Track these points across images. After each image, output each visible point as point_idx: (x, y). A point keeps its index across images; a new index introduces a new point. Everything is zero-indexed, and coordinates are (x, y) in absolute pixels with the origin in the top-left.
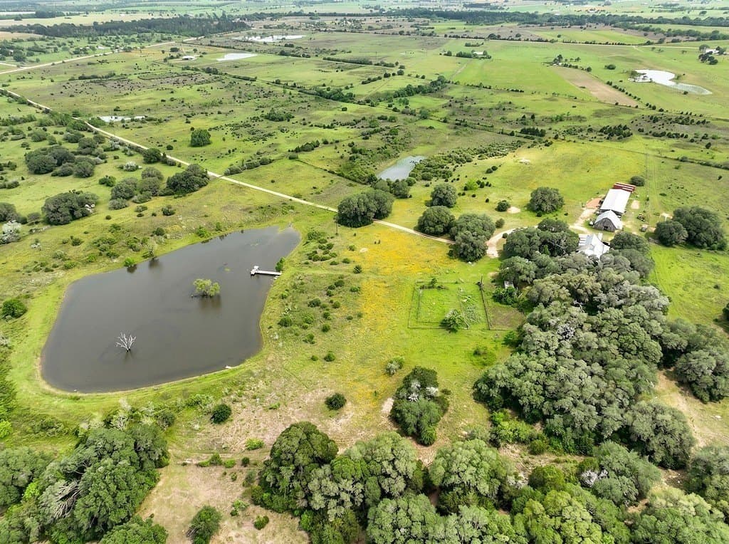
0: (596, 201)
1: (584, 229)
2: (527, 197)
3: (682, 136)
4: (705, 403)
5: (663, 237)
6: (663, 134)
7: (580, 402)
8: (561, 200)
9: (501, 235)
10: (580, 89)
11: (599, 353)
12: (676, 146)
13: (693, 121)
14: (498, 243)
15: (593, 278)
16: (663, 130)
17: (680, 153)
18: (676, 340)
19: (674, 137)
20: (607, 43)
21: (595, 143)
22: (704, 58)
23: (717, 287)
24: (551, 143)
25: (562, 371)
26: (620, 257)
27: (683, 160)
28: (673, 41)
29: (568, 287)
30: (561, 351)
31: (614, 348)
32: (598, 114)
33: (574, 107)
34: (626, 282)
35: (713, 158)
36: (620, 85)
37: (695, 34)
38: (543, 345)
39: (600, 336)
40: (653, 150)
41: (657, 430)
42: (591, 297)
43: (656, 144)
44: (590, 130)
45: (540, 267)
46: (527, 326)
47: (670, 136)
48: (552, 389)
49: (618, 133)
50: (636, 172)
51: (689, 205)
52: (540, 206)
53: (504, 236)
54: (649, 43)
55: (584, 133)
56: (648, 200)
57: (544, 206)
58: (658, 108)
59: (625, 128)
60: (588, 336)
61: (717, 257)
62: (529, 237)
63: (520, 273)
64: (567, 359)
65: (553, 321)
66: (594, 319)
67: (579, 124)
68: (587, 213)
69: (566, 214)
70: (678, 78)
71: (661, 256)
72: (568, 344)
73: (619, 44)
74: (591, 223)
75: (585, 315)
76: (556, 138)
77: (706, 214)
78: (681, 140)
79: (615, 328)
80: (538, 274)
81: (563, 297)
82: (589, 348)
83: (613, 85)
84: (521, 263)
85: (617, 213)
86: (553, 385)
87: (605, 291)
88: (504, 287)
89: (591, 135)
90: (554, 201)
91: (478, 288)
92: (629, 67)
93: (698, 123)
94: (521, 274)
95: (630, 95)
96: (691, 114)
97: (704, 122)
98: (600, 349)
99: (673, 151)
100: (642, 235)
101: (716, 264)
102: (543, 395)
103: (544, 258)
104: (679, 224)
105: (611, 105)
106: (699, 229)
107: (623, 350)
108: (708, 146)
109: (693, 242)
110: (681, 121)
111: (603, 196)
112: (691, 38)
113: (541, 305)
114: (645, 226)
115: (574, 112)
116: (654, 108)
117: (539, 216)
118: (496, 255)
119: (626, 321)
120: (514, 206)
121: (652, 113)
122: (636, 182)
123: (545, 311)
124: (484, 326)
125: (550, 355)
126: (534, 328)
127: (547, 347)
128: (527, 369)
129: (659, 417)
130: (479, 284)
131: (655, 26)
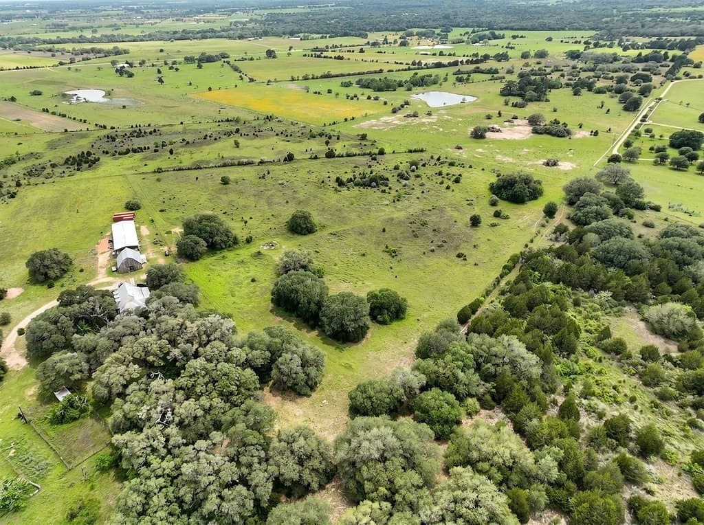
0: (104, 243)
1: (110, 279)
2: (22, 270)
3: (145, 148)
4: (309, 396)
5: (188, 254)
6: (128, 152)
7: (226, 492)
8: (66, 257)
9: (14, 334)
10: (14, 122)
11: (208, 418)
12: (146, 158)
13: (145, 133)
14: (16, 346)
15: (154, 337)
16: (126, 147)
17: (152, 165)
18: (260, 357)
19: (138, 152)
20: (17, 68)
21: (67, 178)
22: (121, 71)
23: (253, 280)
24: (15, 193)
25: (187, 469)
26: (166, 298)
27: (159, 171)
28: (83, 60)
29: (135, 361)
30: (171, 442)
31: (217, 401)
32: (52, 146)
33: (19, 144)
34: (188, 323)
35: (181, 163)
36: (58, 111)
37: (99, 51)
38: (149, 450)
39: (198, 397)
40: (129, 169)
41: (301, 462)
42: (164, 359)
43: (127, 161)
44: (53, 166)
45: (89, 352)
46: (118, 438)
47: (135, 151)
48: (188, 498)
49: (84, 161)
50: (126, 197)
51: (191, 215)
52: (46, 274)
53: (21, 332)
54: (61, 64)
55: (48, 171)
56: (152, 221)
57: (52, 273)
58: (108, 127)
59: (89, 154)
60: (188, 408)
61: (238, 252)
62: (56, 323)
63: (69, 374)
64: (182, 448)
65: (142, 414)
66: (182, 381)
67: (37, 162)
68: (103, 259)
69: (82, 271)
70: (108, 94)
71: (196, 273)
72: (173, 430)
73: (31, 67)
74: (114, 269)
75: (170, 382)
76: (18, 185)
77: (209, 218)
78: (147, 153)
79: (207, 379)
80: (93, 362)
81: (135, 376)
82: (195, 418)
83: (50, 111)
84: (62, 360)
85: (133, 248)
86: (186, 493)
87: (173, 343)
88: (58, 401)
89: (58, 170)
90: (59, 263)
91: (21, 422)
92: (55, 90)
93: (151, 133)
94: (72, 374)
95: (74, 119)
96: (140, 126)
97: (155, 131)
98: (207, 411)
99: (146, 165)
100: (170, 260)
101: (240, 259)
102: (183, 512)
103: (89, 338)
104: (194, 237)
105: (61, 133)
106: (212, 235)
107: (226, 396)
108: (171, 152)
109: (213, 248)
110: (135, 134)
111: (109, 234)
112: (98, 55)
113: (118, 401)
114: (166, 249)
115: (24, 150)
116: (105, 127)
117: (51, 286)
118: (24, 363)
119: (210, 366)
120: (11, 287)
121: (105, 132)
122: (132, 207)
123: (127, 407)
124: (58, 470)
125: (163, 458)
126: (127, 436)
127: (154, 450)
128: (148, 495)
129: (295, 446)
130: (20, 416)
131: (57, 46)
